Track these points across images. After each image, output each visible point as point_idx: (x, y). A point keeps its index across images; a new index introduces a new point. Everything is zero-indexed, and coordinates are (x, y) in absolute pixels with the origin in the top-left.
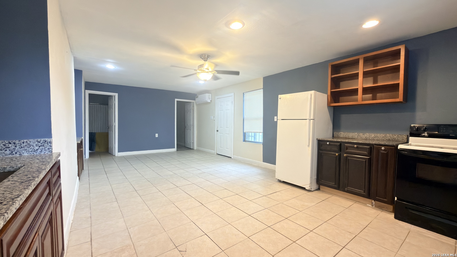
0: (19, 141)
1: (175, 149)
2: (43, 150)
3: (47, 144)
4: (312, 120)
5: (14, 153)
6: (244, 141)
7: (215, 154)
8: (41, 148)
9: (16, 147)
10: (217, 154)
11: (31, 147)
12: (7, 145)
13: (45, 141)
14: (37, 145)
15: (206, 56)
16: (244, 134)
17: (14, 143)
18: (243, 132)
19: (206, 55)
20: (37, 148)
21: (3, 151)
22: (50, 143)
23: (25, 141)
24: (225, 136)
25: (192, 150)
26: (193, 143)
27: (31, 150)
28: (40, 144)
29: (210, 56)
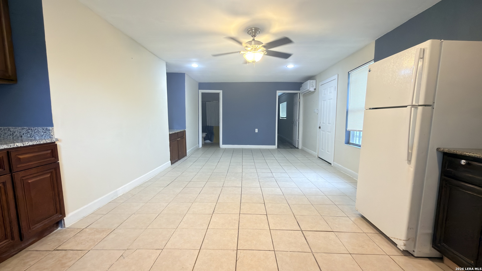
0: (33, 128)
1: (275, 147)
2: (46, 136)
3: (48, 131)
4: (420, 108)
5: (32, 136)
6: (348, 142)
7: (317, 157)
8: (45, 134)
9: (32, 132)
10: (319, 157)
11: (40, 133)
12: (28, 130)
13: (47, 129)
14: (42, 132)
15: (253, 30)
16: (348, 134)
17: (31, 129)
18: (346, 130)
19: (253, 28)
20: (43, 134)
21: (27, 135)
22: (49, 131)
23: (36, 128)
24: (327, 134)
25: (297, 149)
26: (298, 141)
27: (40, 135)
28: (44, 131)
29: (259, 29)
